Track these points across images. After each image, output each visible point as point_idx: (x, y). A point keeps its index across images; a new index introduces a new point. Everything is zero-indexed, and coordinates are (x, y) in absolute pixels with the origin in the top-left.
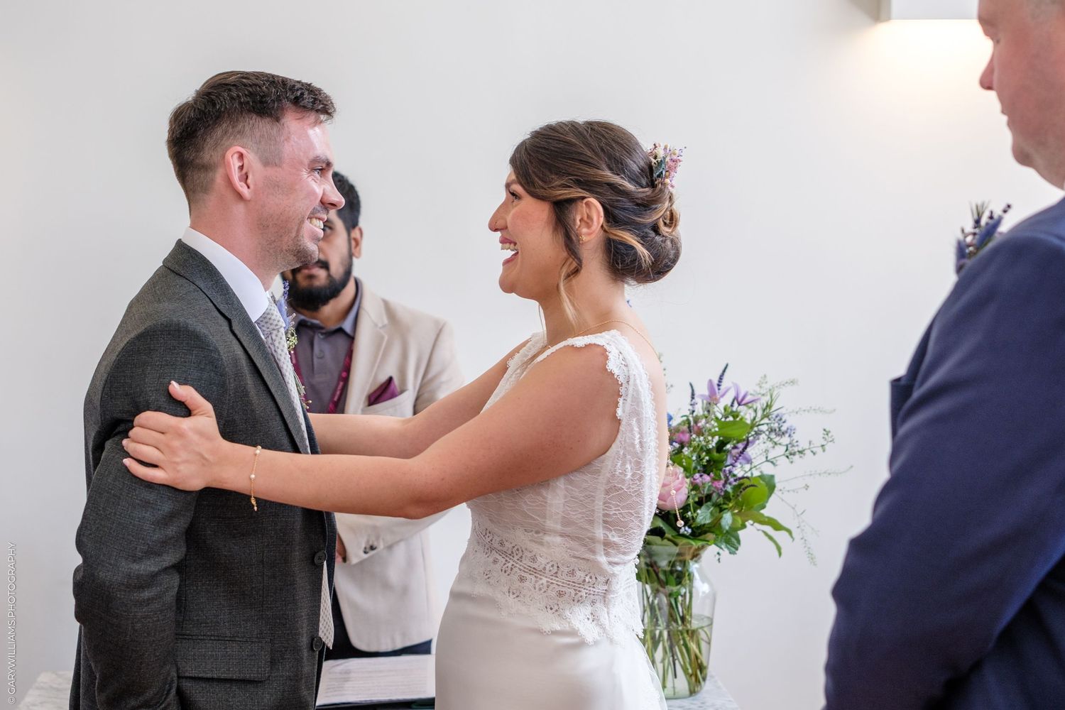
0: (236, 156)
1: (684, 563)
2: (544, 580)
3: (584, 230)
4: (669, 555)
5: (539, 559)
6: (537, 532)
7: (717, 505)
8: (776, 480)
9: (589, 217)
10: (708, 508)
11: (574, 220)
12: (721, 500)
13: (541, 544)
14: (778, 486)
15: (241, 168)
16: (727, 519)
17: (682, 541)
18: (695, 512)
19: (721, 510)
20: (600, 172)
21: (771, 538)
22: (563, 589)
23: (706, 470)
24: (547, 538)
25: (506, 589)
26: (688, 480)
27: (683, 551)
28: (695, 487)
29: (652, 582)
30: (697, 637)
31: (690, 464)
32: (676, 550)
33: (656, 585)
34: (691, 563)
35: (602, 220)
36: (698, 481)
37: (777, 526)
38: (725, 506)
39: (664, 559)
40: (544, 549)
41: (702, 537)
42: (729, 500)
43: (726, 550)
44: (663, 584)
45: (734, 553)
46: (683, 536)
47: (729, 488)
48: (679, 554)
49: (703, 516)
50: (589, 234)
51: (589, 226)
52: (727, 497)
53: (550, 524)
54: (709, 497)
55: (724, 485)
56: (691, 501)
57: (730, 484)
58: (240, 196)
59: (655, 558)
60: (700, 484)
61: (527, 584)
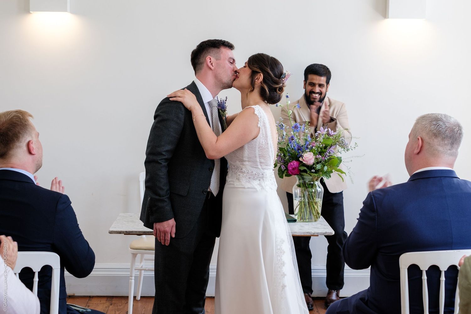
0: (209, 58)
1: (313, 181)
2: (245, 175)
3: (256, 81)
4: (309, 179)
5: (243, 169)
6: (242, 162)
7: (322, 164)
8: (342, 159)
9: (259, 78)
10: (320, 165)
11: (255, 77)
12: (324, 162)
13: (243, 165)
14: (343, 160)
15: (210, 62)
16: (326, 168)
17: (313, 174)
18: (316, 165)
19: (324, 166)
20: (267, 68)
21: (340, 176)
22: (250, 177)
23: (320, 153)
24: (244, 163)
25: (236, 178)
26: (314, 156)
27: (313, 178)
28: (316, 159)
29: (304, 187)
30: (317, 205)
31: (315, 152)
32: (311, 177)
33: (305, 188)
34: (316, 182)
35: (262, 80)
36: (317, 157)
37: (342, 172)
38: (325, 164)
39: (307, 180)
40: (244, 166)
41: (318, 173)
42: (326, 162)
43: (326, 178)
44: (307, 188)
45: (328, 179)
46: (313, 172)
47: (326, 159)
48: (312, 179)
49: (319, 167)
50: (257, 82)
51: (258, 80)
52: (326, 161)
53: (245, 159)
54: (320, 162)
55: (325, 158)
56: (315, 162)
57: (326, 158)
58: (210, 69)
59: (305, 180)
60: (318, 158)
61: (241, 176)
